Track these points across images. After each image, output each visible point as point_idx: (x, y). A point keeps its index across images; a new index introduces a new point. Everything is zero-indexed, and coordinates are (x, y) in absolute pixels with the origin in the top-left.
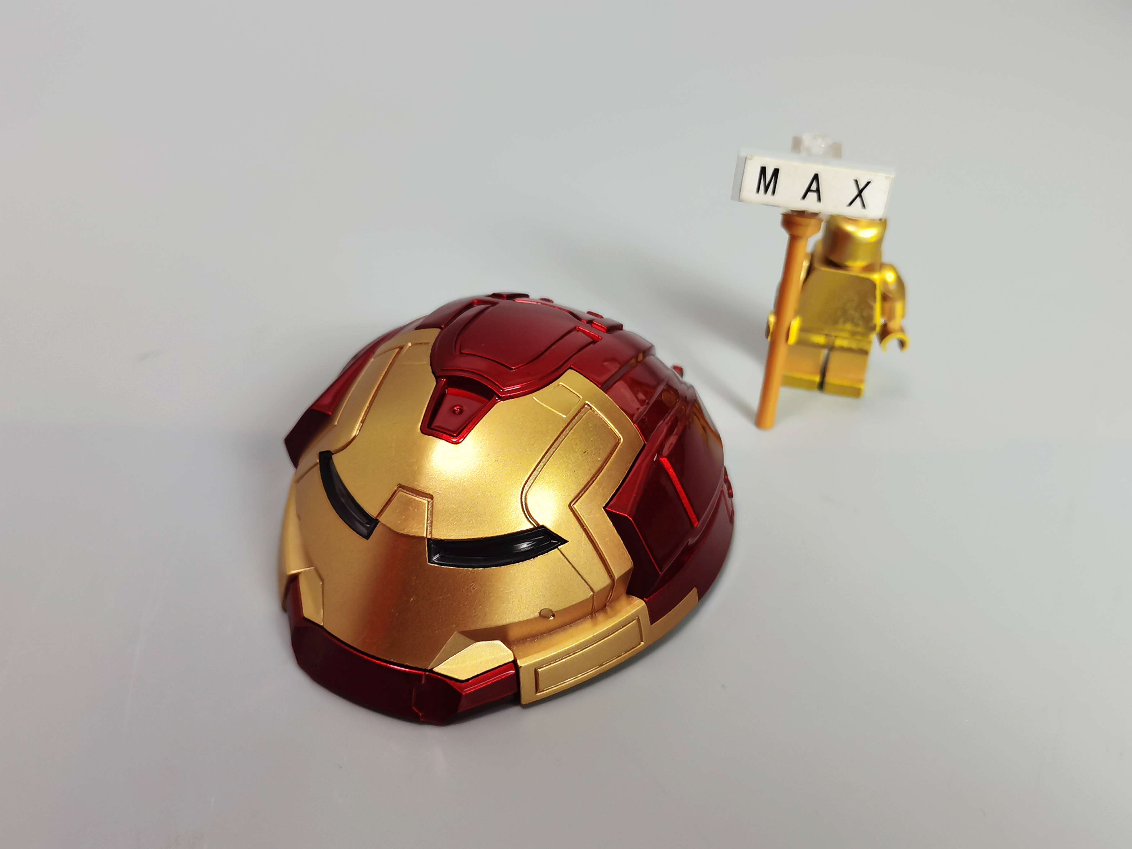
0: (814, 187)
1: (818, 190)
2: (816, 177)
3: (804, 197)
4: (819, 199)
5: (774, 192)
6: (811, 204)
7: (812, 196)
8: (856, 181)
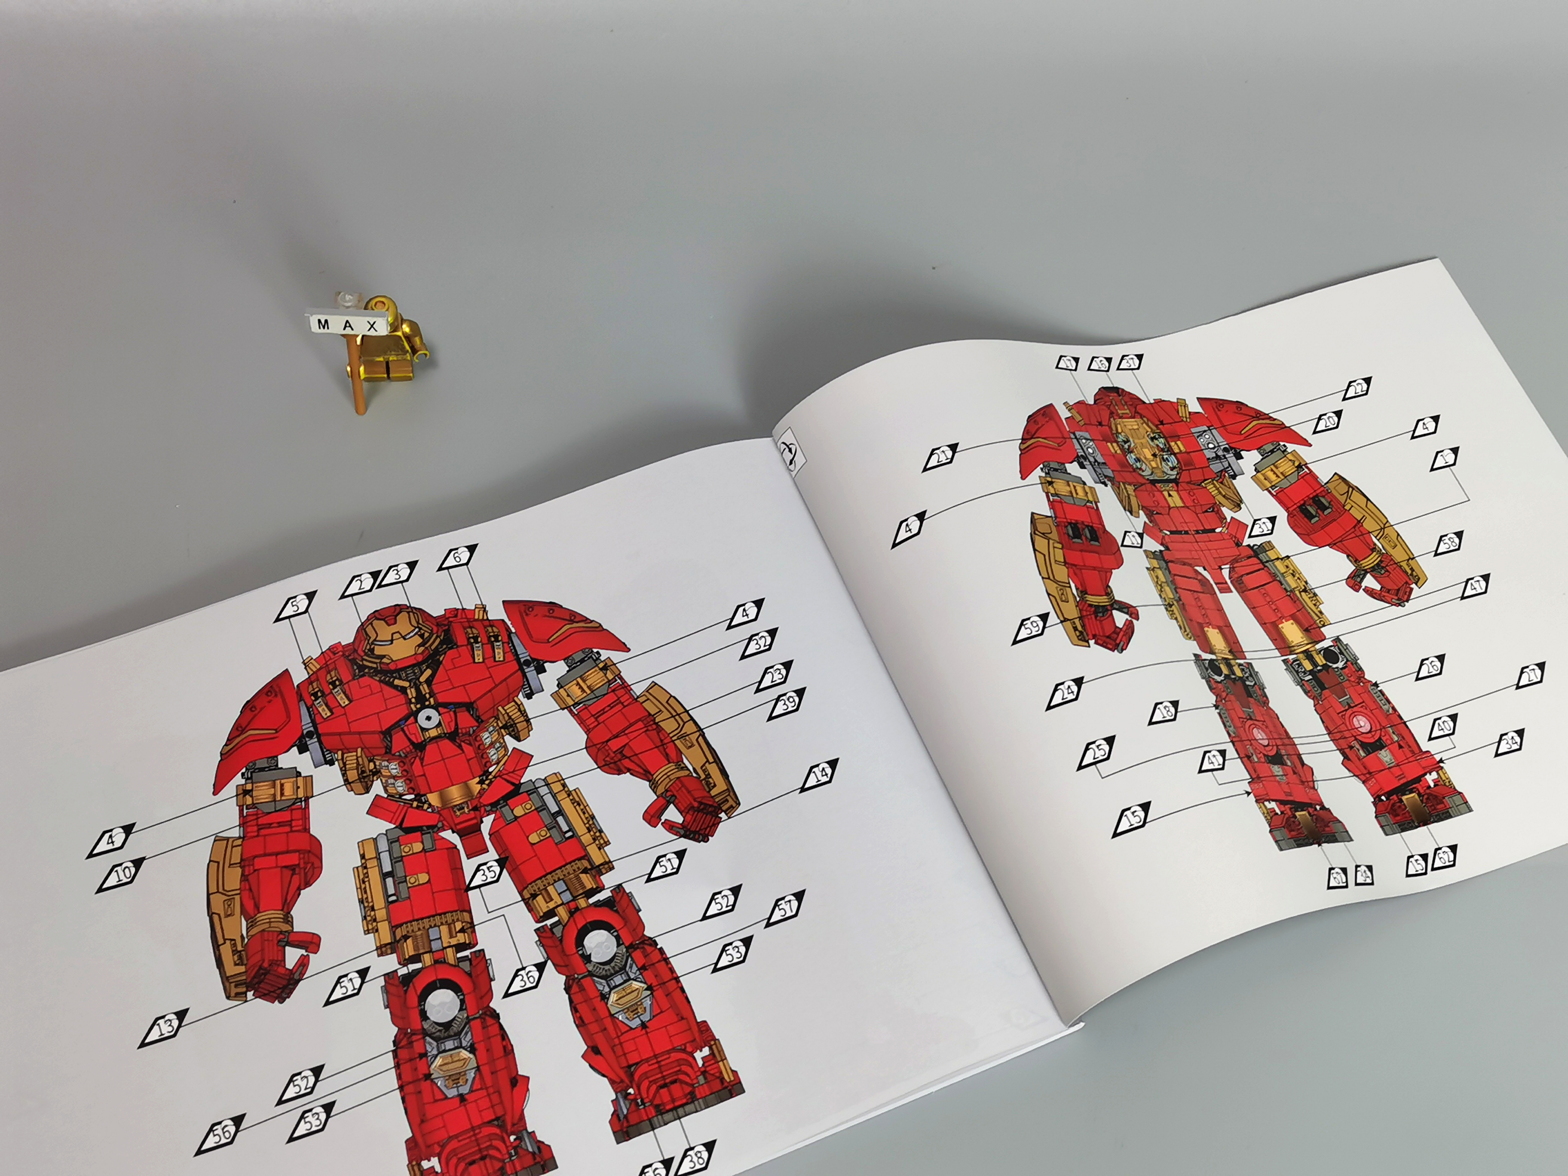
0: (348, 325)
1: (350, 326)
2: (347, 322)
3: (344, 329)
4: (352, 329)
5: (328, 328)
6: (348, 331)
7: (348, 329)
8: (368, 322)
